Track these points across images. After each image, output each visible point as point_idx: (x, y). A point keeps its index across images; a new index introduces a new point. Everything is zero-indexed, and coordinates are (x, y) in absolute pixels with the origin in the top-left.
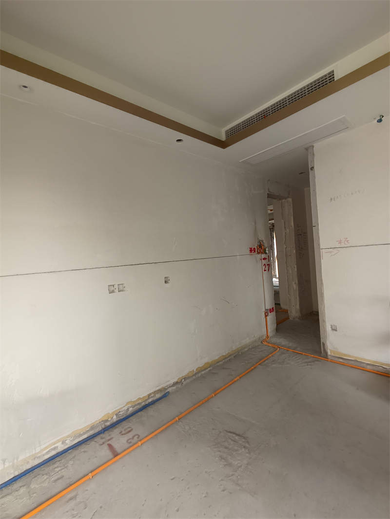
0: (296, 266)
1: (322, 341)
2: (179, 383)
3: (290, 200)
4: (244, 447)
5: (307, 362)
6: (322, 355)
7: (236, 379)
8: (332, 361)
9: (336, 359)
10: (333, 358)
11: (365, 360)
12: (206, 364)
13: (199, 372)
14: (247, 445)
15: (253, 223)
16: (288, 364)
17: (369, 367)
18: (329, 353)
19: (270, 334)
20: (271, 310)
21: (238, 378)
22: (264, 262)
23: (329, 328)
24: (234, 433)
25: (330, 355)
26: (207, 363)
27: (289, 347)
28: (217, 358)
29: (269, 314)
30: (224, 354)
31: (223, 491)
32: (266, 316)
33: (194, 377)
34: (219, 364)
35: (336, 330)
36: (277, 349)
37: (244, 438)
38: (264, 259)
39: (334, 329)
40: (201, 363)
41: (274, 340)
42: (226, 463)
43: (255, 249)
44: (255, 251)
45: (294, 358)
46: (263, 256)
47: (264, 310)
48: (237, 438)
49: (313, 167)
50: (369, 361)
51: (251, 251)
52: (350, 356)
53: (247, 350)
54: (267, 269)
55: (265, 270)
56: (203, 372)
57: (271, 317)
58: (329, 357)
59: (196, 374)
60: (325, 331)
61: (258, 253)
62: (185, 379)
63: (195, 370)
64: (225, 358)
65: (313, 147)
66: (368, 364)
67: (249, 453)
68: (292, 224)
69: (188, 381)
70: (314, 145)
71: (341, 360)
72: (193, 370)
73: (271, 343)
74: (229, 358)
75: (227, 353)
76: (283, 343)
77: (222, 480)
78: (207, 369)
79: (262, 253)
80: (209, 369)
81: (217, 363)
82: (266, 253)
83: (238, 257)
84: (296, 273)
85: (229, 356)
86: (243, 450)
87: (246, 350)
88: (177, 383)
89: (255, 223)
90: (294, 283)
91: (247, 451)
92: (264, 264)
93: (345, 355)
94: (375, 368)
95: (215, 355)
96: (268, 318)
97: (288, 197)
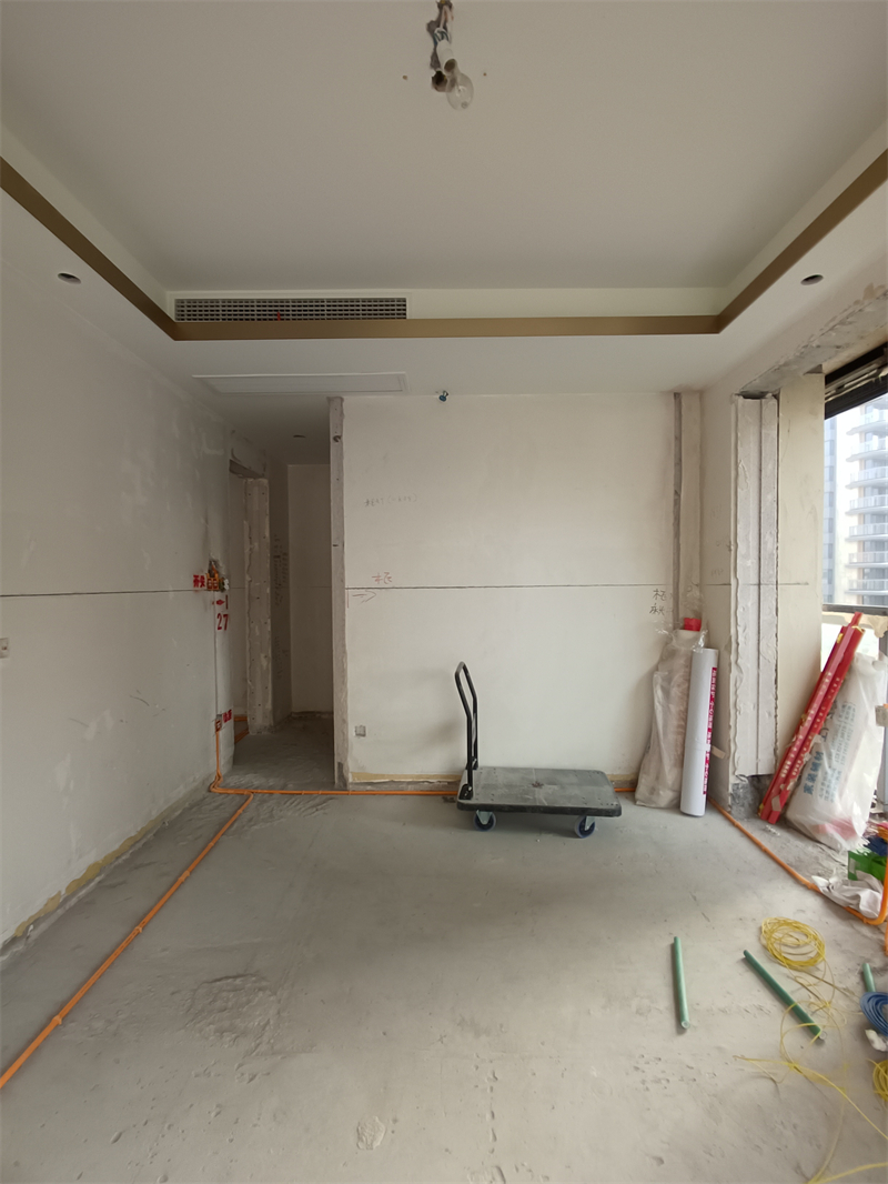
0: (269, 621)
1: (337, 760)
2: (21, 937)
3: (265, 481)
4: (260, 989)
5: (313, 807)
6: (336, 786)
7: (182, 878)
8: (355, 794)
9: (362, 787)
10: (356, 788)
11: (406, 776)
12: (90, 868)
13: (74, 894)
14: (264, 983)
15: (203, 521)
16: (282, 817)
17: (411, 788)
18: (350, 780)
19: (223, 771)
20: (227, 716)
21: (187, 873)
22: (219, 609)
23: (351, 733)
24: (227, 978)
25: (352, 783)
26: (95, 865)
27: (270, 788)
28: (116, 847)
29: (224, 725)
30: (133, 834)
31: (251, 1080)
32: (217, 730)
33: (60, 912)
34: (120, 861)
35: (364, 735)
36: (248, 797)
37: (252, 975)
38: (219, 602)
39: (361, 734)
40: (78, 869)
41: (234, 780)
42: (233, 1036)
43: (203, 577)
44: (203, 585)
45: (288, 804)
46: (218, 595)
47: (214, 717)
48: (238, 981)
49: (340, 437)
50: (411, 776)
51: (196, 582)
52: (383, 776)
53: (180, 815)
54: (222, 625)
55: (219, 628)
56: (83, 892)
57: (227, 729)
58: (350, 787)
59: (66, 900)
60: (345, 740)
61: (209, 588)
62: (36, 921)
63: (63, 892)
64: (134, 841)
65: (342, 400)
66: (409, 783)
67: (275, 994)
68: (267, 534)
69: (43, 926)
70: (345, 397)
71: (369, 788)
72: (60, 892)
73: (232, 788)
74: (143, 842)
75: (139, 829)
76: (256, 783)
77: (240, 1066)
78: (93, 880)
79: (215, 589)
80: (98, 879)
81: (118, 858)
82: (223, 590)
83: (171, 594)
84: (268, 636)
85: (144, 836)
86: (261, 994)
87: (177, 813)
88: (14, 940)
89: (207, 521)
90: (263, 656)
91: (268, 992)
92: (219, 615)
93: (377, 776)
94: (417, 787)
95: (112, 840)
96: (221, 733)
97: (263, 476)
